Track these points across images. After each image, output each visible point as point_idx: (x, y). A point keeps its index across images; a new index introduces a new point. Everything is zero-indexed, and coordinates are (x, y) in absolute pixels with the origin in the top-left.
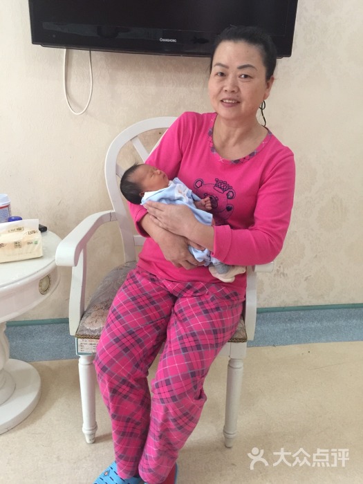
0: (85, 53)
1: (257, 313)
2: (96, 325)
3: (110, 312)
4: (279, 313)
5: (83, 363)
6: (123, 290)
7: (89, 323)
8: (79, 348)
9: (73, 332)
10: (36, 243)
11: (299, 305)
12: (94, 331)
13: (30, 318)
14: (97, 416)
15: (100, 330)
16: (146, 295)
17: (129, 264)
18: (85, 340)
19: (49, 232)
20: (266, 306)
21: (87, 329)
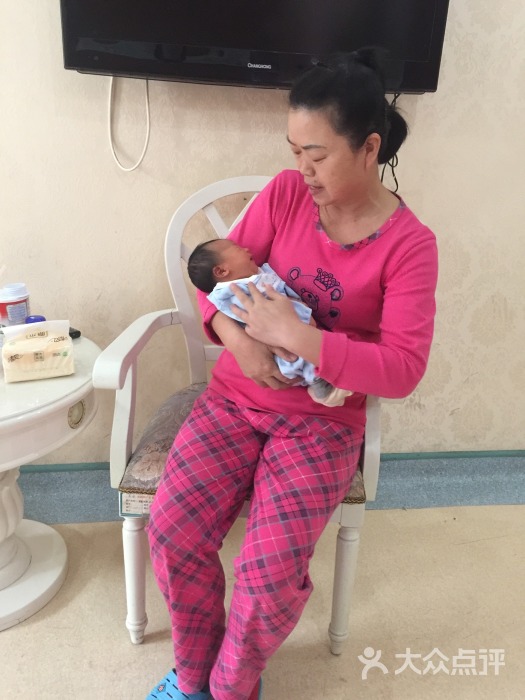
0: (141, 83)
1: (381, 460)
2: (150, 474)
3: (170, 456)
4: (412, 461)
5: (128, 528)
6: (189, 425)
7: (139, 471)
8: (124, 506)
9: (115, 483)
10: (65, 355)
11: (442, 450)
12: (146, 483)
13: (54, 461)
14: (147, 604)
15: (154, 482)
16: (221, 432)
17: (196, 387)
18: (132, 495)
19: (82, 338)
20: (394, 451)
21: (136, 481)
